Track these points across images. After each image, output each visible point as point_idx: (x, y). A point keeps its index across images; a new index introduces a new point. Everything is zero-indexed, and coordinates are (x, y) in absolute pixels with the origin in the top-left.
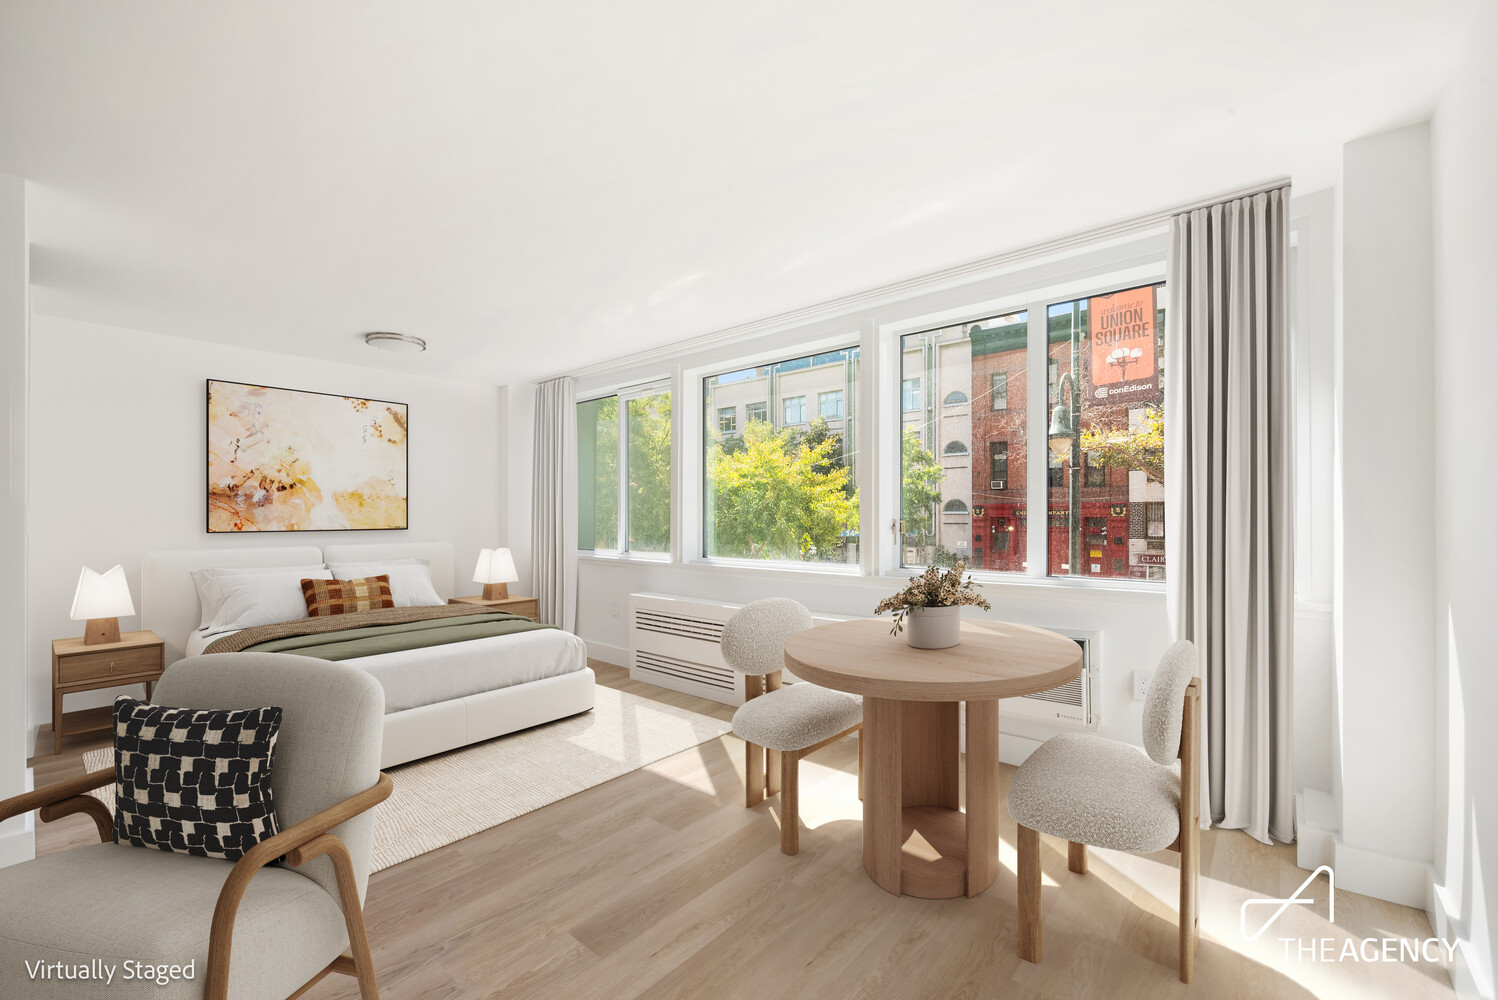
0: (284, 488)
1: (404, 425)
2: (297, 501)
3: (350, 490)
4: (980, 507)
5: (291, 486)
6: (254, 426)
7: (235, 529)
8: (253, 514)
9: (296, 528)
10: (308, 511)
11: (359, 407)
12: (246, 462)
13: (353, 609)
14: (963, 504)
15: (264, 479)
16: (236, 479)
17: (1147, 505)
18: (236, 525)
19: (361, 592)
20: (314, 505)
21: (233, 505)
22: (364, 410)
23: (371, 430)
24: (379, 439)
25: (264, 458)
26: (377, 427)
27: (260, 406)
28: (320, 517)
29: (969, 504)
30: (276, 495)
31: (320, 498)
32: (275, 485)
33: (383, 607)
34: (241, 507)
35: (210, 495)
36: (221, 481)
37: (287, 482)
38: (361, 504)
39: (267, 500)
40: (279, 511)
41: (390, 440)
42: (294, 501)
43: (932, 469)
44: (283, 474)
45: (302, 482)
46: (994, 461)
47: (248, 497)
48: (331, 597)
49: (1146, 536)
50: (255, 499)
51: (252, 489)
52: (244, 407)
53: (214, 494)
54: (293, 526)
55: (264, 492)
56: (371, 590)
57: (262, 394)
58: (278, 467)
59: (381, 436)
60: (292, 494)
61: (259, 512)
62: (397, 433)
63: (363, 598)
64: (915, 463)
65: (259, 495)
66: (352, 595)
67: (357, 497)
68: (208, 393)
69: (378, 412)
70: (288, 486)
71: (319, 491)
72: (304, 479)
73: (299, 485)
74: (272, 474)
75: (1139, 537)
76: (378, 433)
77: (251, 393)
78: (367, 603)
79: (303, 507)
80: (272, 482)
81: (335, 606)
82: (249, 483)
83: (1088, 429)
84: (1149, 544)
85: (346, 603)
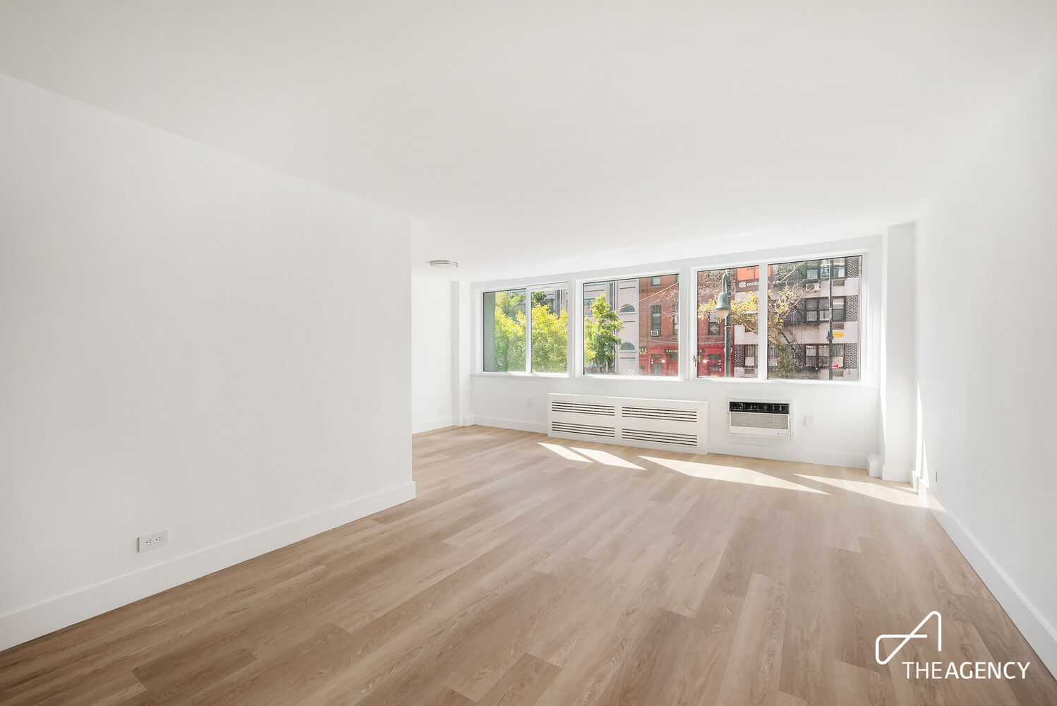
4: (644, 347)
14: (633, 346)
17: (745, 346)
29: (637, 346)
43: (616, 323)
46: (653, 319)
49: (744, 366)
64: (606, 319)
75: (740, 366)
83: (713, 299)
84: (746, 370)
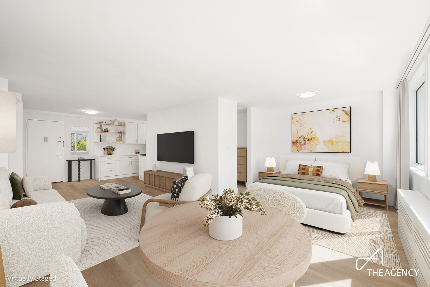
0: (309, 140)
1: (349, 115)
2: (313, 144)
3: (329, 140)
5: (311, 139)
6: (302, 124)
7: (298, 151)
8: (301, 147)
9: (312, 152)
10: (316, 146)
11: (332, 112)
12: (300, 134)
13: (308, 174)
15: (304, 138)
16: (298, 138)
18: (298, 150)
19: (311, 170)
20: (317, 145)
21: (297, 145)
22: (333, 112)
23: (336, 119)
24: (339, 121)
25: (304, 132)
26: (338, 117)
27: (303, 118)
28: (319, 148)
30: (307, 142)
31: (319, 142)
32: (307, 139)
33: (316, 176)
34: (299, 146)
35: (292, 142)
36: (295, 139)
37: (310, 138)
38: (332, 144)
39: (305, 143)
40: (308, 147)
41: (343, 121)
42: (311, 144)
44: (309, 136)
45: (314, 138)
47: (301, 143)
48: (302, 170)
50: (302, 143)
51: (301, 141)
52: (299, 119)
53: (293, 142)
54: (311, 151)
55: (304, 141)
56: (314, 170)
57: (304, 115)
58: (307, 134)
59: (340, 120)
60: (311, 142)
61: (303, 147)
62: (347, 118)
63: (311, 172)
65: (303, 142)
66: (308, 170)
67: (331, 142)
68: (292, 117)
69: (339, 112)
70: (310, 139)
71: (319, 140)
72: (314, 137)
73: (313, 139)
74: (306, 136)
76: (339, 119)
77: (301, 115)
78: (312, 173)
79: (314, 145)
80: (306, 138)
81: (303, 172)
82: (301, 139)
85: (306, 172)
